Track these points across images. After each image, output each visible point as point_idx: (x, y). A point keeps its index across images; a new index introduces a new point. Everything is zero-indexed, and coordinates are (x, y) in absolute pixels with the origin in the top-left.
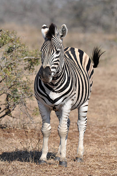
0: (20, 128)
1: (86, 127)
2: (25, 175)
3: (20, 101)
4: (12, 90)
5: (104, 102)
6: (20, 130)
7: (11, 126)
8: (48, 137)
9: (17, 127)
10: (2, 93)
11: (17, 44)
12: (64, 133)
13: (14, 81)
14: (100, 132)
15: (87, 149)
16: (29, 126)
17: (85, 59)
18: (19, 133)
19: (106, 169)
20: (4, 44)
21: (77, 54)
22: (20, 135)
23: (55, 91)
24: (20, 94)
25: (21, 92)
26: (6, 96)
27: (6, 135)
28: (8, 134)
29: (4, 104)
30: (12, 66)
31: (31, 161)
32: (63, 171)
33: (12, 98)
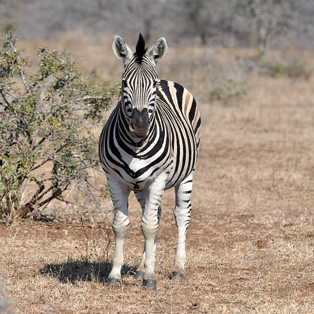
0: (78, 221)
1: (189, 219)
2: (82, 304)
3: (78, 174)
4: (63, 154)
5: (230, 171)
6: (77, 223)
7: (63, 217)
8: (124, 237)
9: (72, 219)
10: (46, 160)
11: (71, 73)
12: (152, 230)
13: (66, 139)
14: (220, 225)
15: (194, 257)
16: (93, 216)
17: (186, 100)
18: (75, 229)
19: (224, 292)
20: (47, 74)
21: (173, 91)
22: (77, 233)
23: (138, 155)
24: (77, 161)
25: (79, 157)
26: (53, 165)
27: (53, 234)
28: (56, 231)
29: (50, 179)
30: (63, 112)
31: (94, 280)
32: (149, 297)
33: (63, 168)
